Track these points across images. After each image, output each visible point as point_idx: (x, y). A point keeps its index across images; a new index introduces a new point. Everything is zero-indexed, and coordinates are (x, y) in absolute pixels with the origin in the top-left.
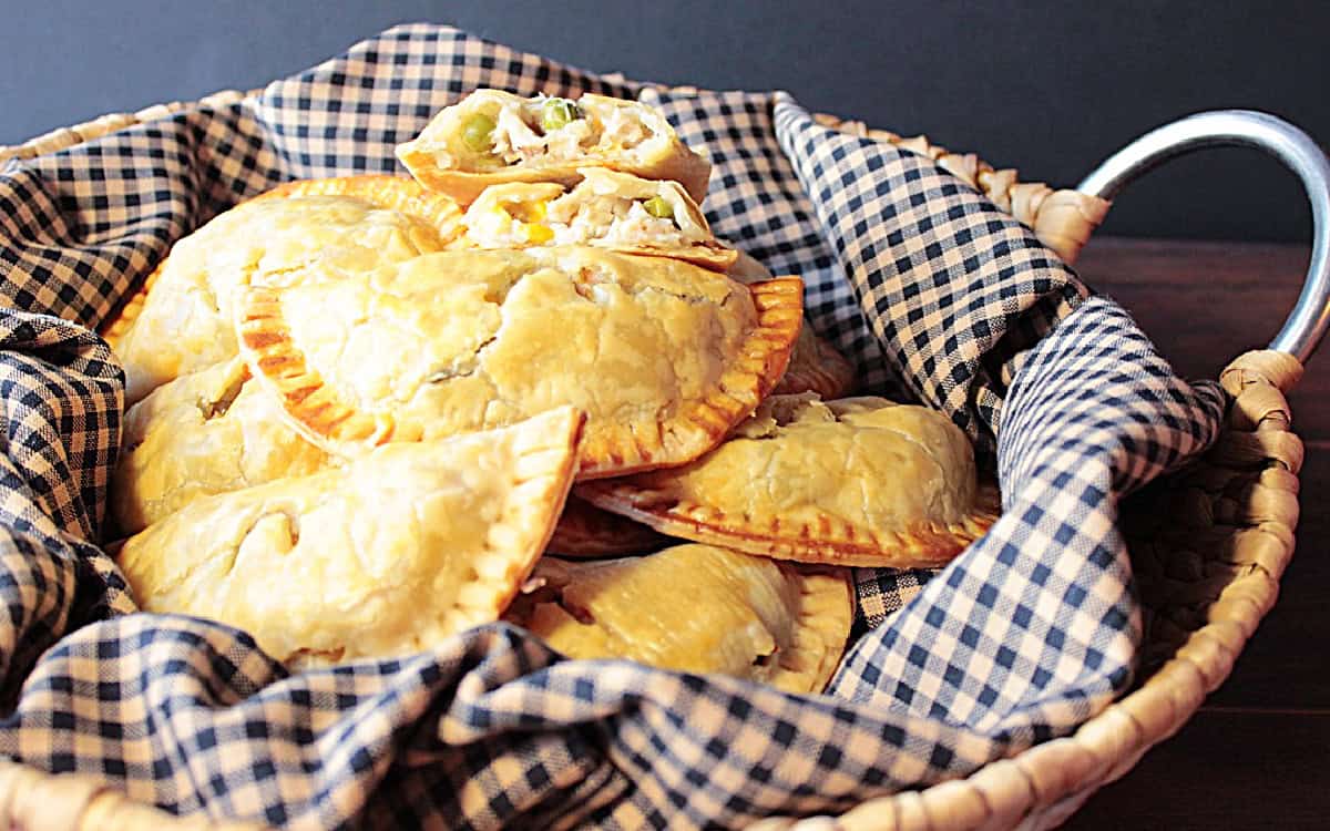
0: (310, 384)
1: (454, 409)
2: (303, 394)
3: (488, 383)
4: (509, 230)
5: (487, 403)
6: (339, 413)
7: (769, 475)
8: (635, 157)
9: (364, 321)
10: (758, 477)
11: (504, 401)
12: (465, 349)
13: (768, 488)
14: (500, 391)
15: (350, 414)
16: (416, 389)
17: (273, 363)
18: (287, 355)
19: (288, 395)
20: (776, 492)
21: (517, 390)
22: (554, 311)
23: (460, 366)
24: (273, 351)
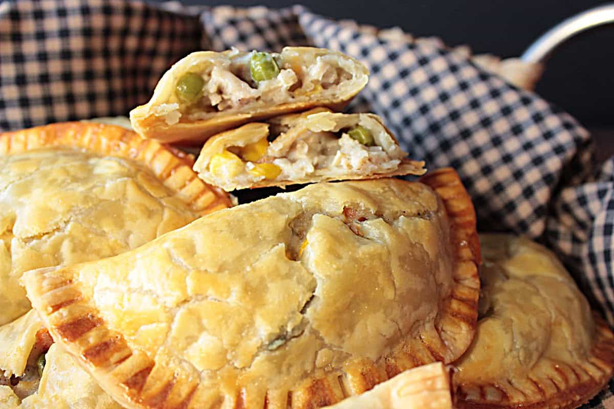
0: (143, 367)
1: (290, 366)
2: (139, 378)
3: (318, 337)
4: (244, 172)
5: (316, 353)
6: (184, 391)
7: (517, 347)
8: (334, 95)
9: (185, 301)
10: (511, 350)
11: (330, 348)
12: (293, 313)
13: (518, 357)
14: (327, 341)
15: (194, 390)
16: (254, 356)
17: (98, 352)
18: (106, 339)
19: (127, 383)
20: (525, 358)
21: (340, 336)
22: (355, 260)
23: (293, 330)
24: (92, 338)
